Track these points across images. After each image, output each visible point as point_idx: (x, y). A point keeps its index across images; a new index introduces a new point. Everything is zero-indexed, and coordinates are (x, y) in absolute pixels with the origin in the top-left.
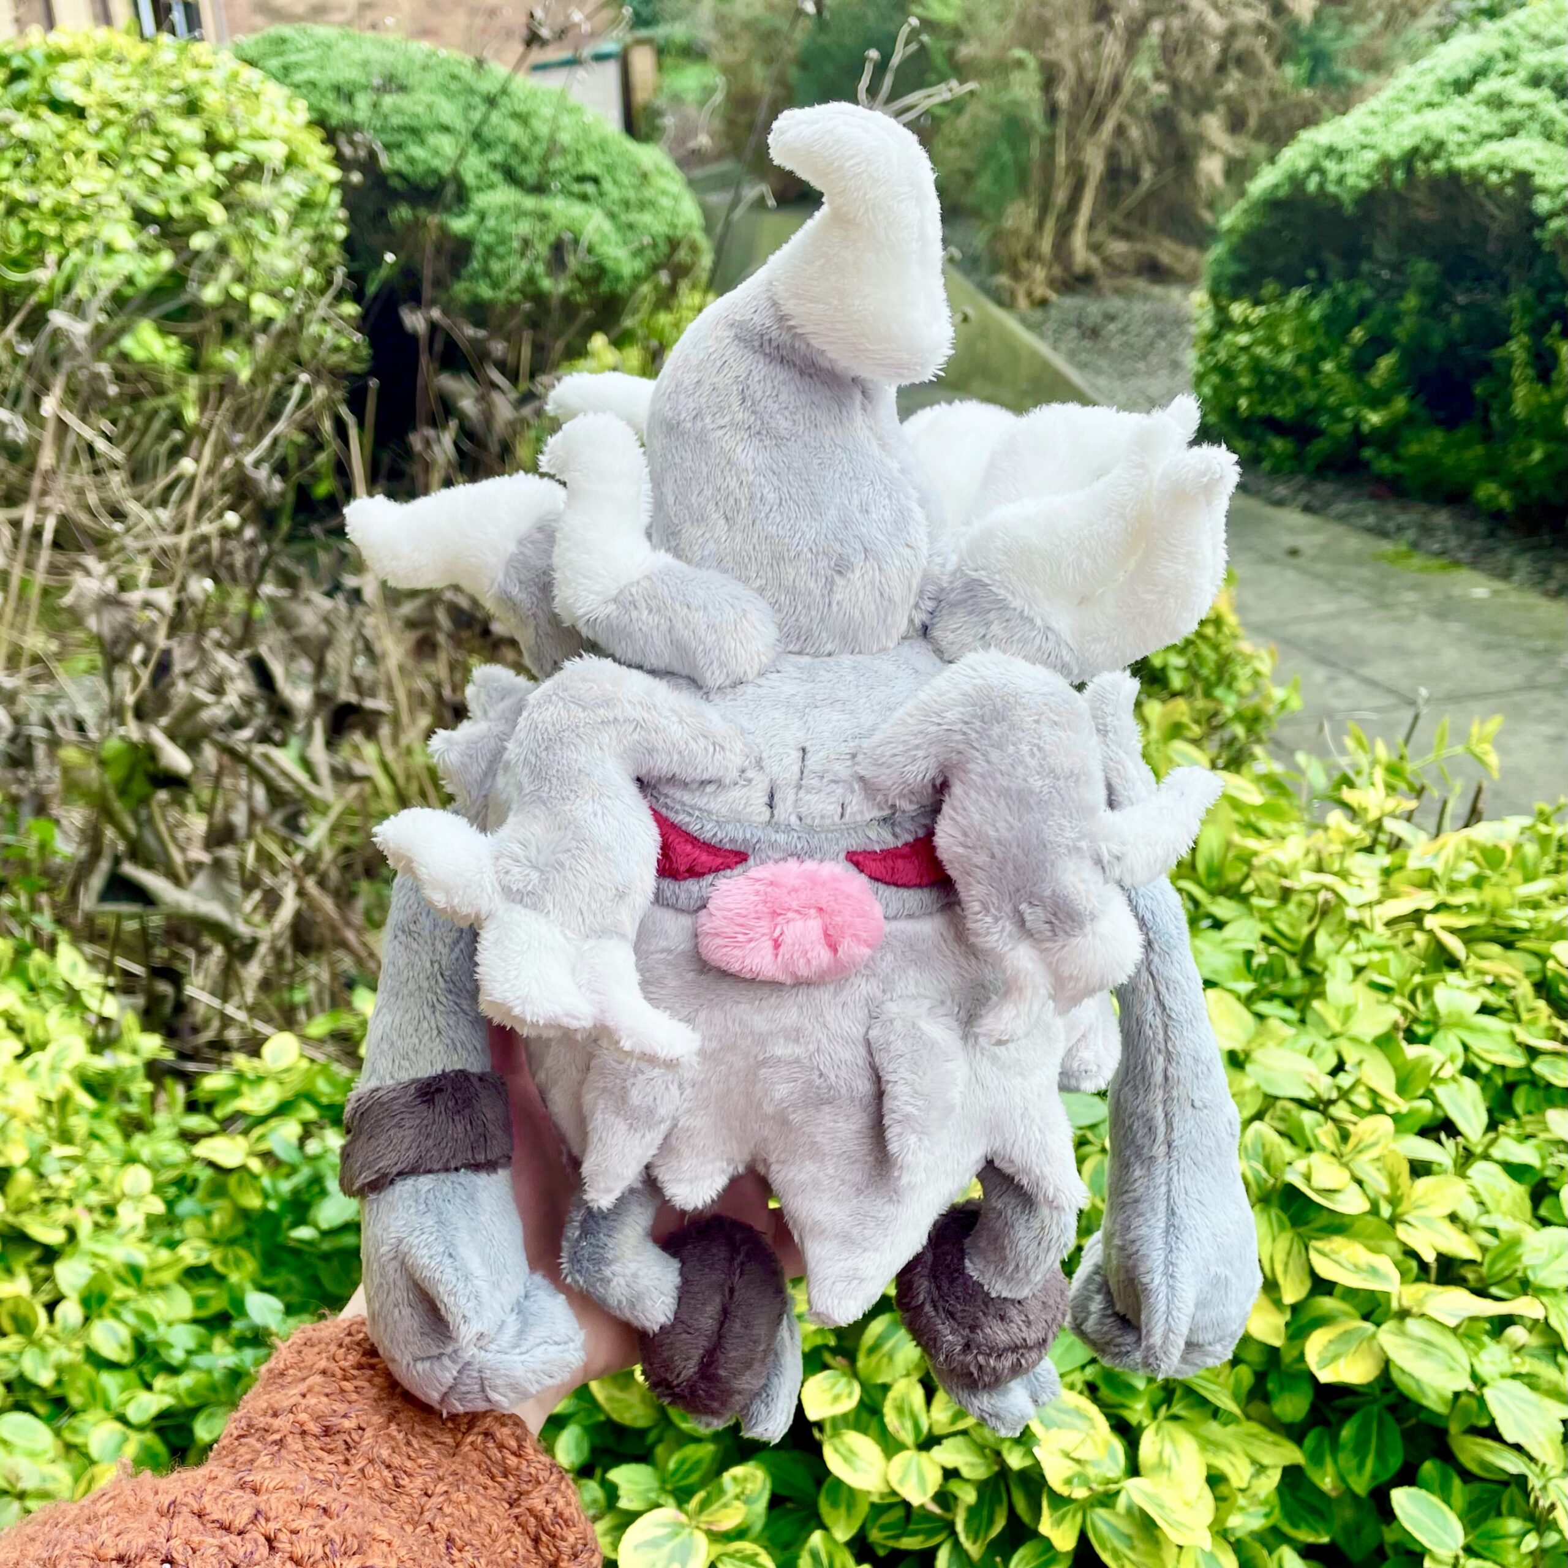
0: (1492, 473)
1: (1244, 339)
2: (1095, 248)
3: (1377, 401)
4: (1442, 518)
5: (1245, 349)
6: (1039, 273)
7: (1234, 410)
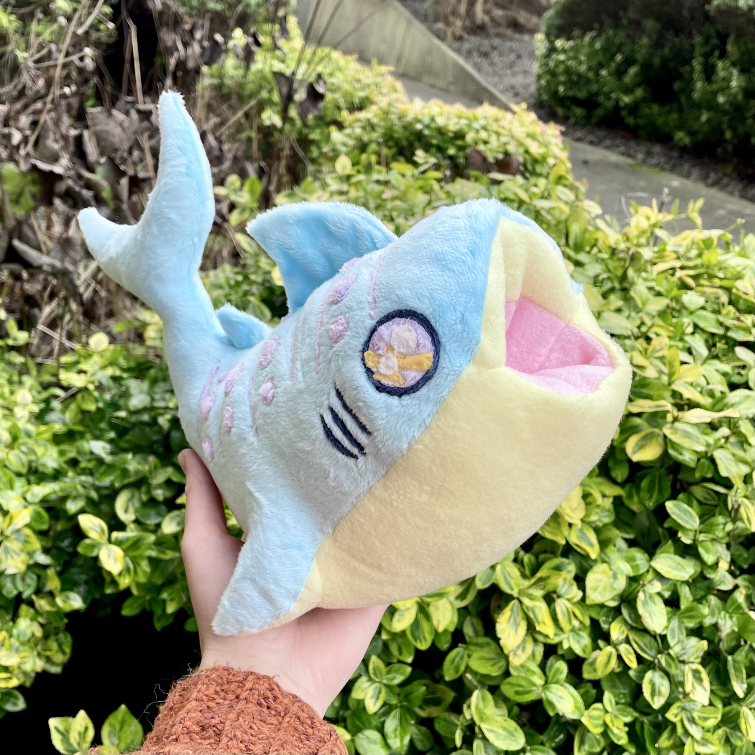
0: (681, 127)
1: (562, 57)
2: (487, 12)
3: (628, 91)
4: (657, 149)
5: (563, 62)
6: (459, 23)
7: (556, 92)
